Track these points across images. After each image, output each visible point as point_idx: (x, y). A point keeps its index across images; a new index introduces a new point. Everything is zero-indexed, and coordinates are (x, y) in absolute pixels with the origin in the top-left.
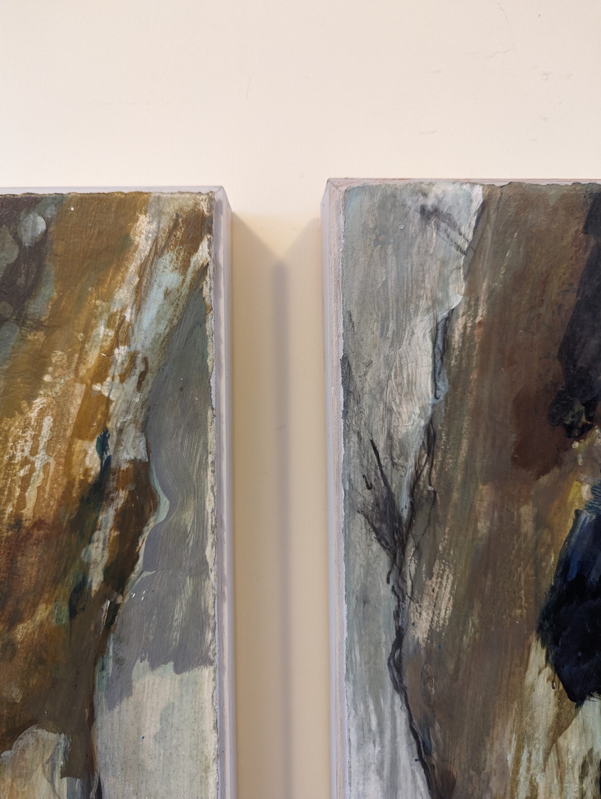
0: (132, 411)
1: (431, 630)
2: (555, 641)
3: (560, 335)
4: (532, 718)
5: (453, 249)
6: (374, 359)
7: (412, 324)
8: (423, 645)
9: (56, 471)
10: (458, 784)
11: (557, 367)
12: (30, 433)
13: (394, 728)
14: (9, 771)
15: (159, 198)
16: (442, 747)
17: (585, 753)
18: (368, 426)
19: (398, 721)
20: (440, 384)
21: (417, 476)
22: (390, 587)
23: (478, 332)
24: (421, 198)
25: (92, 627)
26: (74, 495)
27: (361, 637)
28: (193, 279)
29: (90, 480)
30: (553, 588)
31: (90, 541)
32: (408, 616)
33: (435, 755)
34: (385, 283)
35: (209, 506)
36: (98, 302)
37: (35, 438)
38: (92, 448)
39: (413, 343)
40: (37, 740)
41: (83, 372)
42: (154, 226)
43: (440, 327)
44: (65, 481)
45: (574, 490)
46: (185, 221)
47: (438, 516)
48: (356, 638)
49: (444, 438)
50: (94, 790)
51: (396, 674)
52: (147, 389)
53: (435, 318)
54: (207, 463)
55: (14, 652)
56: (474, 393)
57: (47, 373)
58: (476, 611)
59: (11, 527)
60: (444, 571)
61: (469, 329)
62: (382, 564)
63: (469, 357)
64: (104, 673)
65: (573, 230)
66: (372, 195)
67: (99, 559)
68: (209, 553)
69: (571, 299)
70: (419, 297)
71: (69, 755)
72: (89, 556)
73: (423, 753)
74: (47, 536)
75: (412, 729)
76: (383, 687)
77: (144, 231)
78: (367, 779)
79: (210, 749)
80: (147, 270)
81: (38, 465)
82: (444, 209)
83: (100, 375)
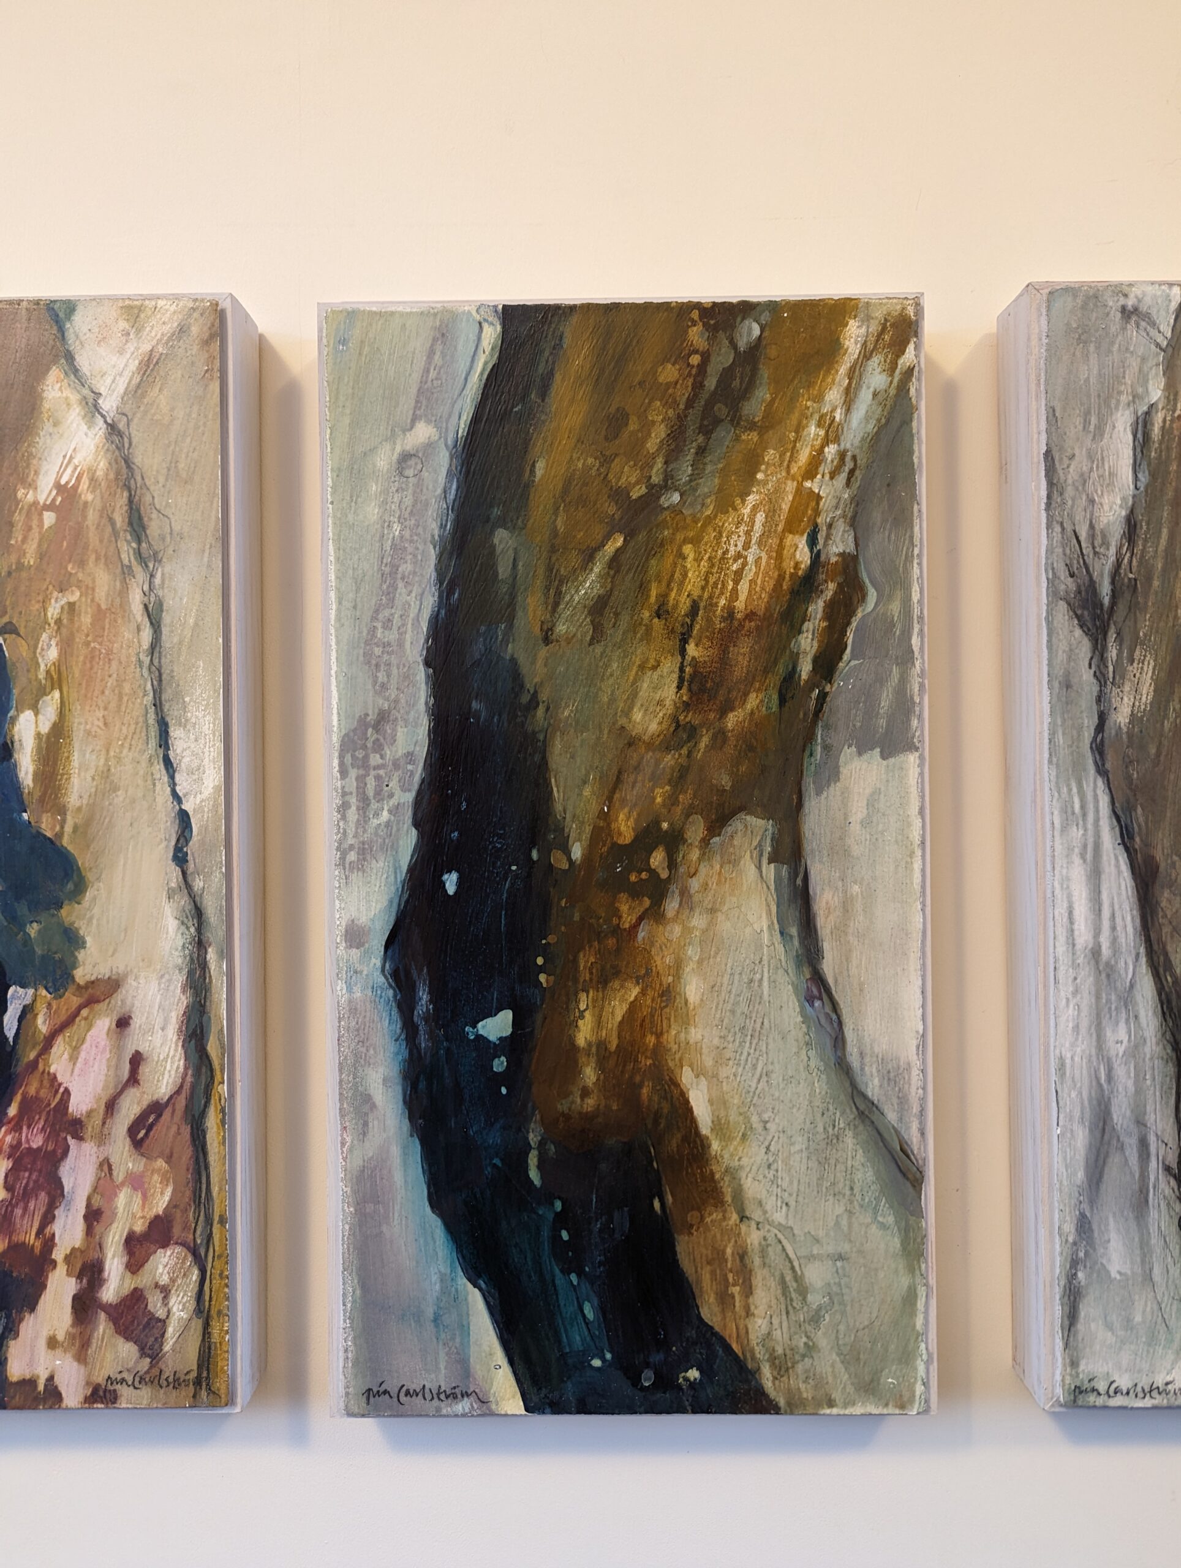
0: (841, 506)
1: (1132, 714)
5: (1153, 347)
6: (1077, 452)
7: (1114, 418)
8: (1125, 730)
9: (768, 563)
10: (1161, 869)
12: (743, 528)
13: (1097, 811)
14: (718, 857)
15: (867, 303)
16: (1144, 831)
18: (1071, 516)
19: (1101, 804)
20: (1140, 476)
21: (1118, 564)
22: (1092, 671)
23: (1177, 425)
24: (1122, 298)
25: (801, 715)
26: (785, 587)
27: (1064, 721)
28: (901, 380)
29: (800, 573)
31: (800, 632)
32: (1110, 701)
33: (1137, 839)
34: (1087, 380)
35: (915, 597)
36: (809, 403)
37: (748, 533)
38: (802, 542)
39: (1114, 436)
40: (746, 826)
41: (794, 469)
42: (863, 330)
43: (1140, 421)
44: (776, 573)
46: (892, 325)
47: (1138, 603)
48: (1059, 722)
49: (1145, 527)
50: (801, 876)
51: (1098, 757)
52: (856, 485)
53: (1136, 412)
54: (913, 556)
55: (725, 740)
56: (1174, 484)
57: (760, 470)
59: (724, 619)
60: (1145, 656)
61: (1168, 423)
62: (1084, 649)
63: (1168, 449)
64: (813, 759)
66: (1075, 296)
67: (808, 649)
68: (915, 641)
70: (1120, 393)
71: (776, 842)
72: (799, 646)
73: (1126, 837)
74: (758, 628)
75: (1114, 812)
76: (1085, 770)
77: (854, 335)
78: (1070, 863)
79: (915, 834)
80: (856, 373)
81: (750, 559)
82: (1143, 308)
83: (810, 472)
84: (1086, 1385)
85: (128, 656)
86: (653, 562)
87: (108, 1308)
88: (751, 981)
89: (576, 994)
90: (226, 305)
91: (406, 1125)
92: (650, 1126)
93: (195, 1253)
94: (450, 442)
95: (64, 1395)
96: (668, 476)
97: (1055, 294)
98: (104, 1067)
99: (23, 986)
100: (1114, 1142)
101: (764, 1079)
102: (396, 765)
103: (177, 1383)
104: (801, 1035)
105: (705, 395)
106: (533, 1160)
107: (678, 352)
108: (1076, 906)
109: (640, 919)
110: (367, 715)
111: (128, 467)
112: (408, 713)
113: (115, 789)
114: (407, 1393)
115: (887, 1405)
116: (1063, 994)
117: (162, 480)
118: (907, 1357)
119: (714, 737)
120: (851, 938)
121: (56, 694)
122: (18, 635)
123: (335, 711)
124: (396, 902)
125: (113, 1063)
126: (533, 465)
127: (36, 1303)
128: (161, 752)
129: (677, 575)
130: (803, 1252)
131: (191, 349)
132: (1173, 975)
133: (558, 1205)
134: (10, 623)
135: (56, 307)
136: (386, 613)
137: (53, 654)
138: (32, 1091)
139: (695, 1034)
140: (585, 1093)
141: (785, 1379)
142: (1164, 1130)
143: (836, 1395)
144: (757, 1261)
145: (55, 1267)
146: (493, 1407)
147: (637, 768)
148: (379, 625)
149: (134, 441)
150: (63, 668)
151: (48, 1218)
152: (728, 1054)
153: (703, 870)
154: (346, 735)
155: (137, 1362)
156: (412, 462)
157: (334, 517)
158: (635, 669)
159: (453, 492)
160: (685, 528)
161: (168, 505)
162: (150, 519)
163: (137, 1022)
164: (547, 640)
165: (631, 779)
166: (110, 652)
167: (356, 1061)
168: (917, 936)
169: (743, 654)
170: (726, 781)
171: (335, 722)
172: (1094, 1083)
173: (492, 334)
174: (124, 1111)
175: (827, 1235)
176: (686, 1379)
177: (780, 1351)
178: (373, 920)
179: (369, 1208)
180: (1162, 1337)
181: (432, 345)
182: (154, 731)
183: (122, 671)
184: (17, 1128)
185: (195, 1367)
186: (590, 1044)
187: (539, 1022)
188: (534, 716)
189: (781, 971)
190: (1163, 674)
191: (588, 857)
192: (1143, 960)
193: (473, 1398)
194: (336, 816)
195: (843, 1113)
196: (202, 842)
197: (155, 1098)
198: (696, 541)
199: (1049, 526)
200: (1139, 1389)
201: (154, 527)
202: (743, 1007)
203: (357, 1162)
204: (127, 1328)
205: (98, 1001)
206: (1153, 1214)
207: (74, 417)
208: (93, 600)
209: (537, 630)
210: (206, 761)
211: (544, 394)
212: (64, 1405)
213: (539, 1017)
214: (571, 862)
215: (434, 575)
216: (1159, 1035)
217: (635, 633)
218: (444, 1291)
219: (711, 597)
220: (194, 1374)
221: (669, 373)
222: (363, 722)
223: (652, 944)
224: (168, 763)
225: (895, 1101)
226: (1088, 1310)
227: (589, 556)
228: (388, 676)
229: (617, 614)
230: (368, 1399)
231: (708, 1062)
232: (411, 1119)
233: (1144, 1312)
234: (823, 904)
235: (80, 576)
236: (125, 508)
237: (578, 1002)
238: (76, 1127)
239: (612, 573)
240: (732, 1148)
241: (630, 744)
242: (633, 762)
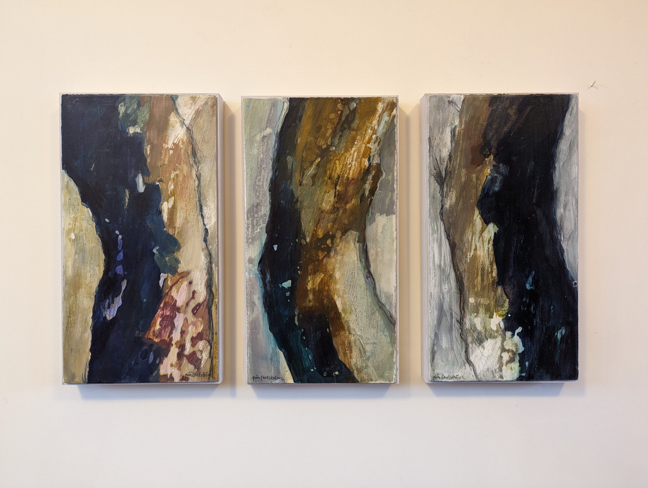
0: (377, 151)
1: (450, 205)
2: (481, 208)
3: (483, 132)
4: (476, 228)
5: (456, 111)
6: (437, 138)
7: (446, 129)
8: (448, 209)
9: (358, 166)
10: (457, 245)
11: (482, 140)
12: (351, 156)
13: (441, 230)
15: (384, 98)
16: (453, 235)
17: (489, 237)
18: (435, 154)
19: (442, 228)
20: (452, 144)
21: (447, 167)
22: (440, 194)
23: (462, 131)
24: (448, 98)
25: (366, 205)
26: (362, 172)
27: (433, 207)
28: (392, 119)
29: (366, 168)
30: (480, 195)
31: (366, 183)
32: (444, 202)
33: (451, 237)
34: (439, 119)
35: (395, 175)
36: (369, 124)
37: (353, 158)
38: (366, 160)
39: (446, 134)
40: (351, 233)
41: (364, 141)
42: (383, 105)
43: (453, 130)
44: (360, 168)
45: (486, 171)
46: (390, 104)
47: (452, 177)
48: (431, 207)
49: (454, 157)
50: (365, 246)
51: (441, 216)
52: (380, 145)
53: (452, 128)
54: (395, 164)
55: (346, 211)
56: (461, 146)
57: (356, 142)
58: (461, 201)
59: (346, 180)
60: (453, 190)
61: (460, 130)
62: (438, 188)
63: (460, 137)
64: (369, 216)
65: (486, 106)
66: (436, 98)
67: (368, 188)
68: (395, 186)
69: (485, 123)
70: (448, 123)
71: (359, 237)
72: (365, 187)
73: (448, 236)
74: (355, 182)
75: (445, 230)
76: (438, 219)
77: (380, 107)
78: (434, 243)
79: (395, 236)
80: (381, 116)
81: (353, 164)
82: (454, 101)
83: (369, 142)
84: (437, 376)
85: (192, 188)
86: (328, 165)
87: (186, 356)
88: (352, 273)
89: (308, 276)
90: (217, 96)
91: (264, 310)
92: (326, 310)
93: (209, 342)
94: (276, 133)
95: (175, 379)
96: (332, 143)
97: (431, 97)
98: (186, 294)
99: (164, 273)
100: (444, 314)
101: (356, 298)
102: (261, 217)
103: (204, 375)
104: (365, 287)
105: (342, 122)
106: (296, 318)
107: (335, 110)
108: (435, 254)
109: (324, 257)
110: (254, 204)
111: (192, 138)
112: (264, 203)
113: (189, 222)
114: (264, 378)
115: (386, 381)
116: (431, 276)
117: (201, 142)
118: (391, 369)
119: (343, 211)
120: (378, 262)
121: (173, 198)
122: (163, 182)
123: (246, 203)
124: (261, 252)
125: (188, 293)
126: (297, 140)
127: (167, 355)
128: (200, 213)
129: (334, 168)
130: (365, 342)
131: (208, 108)
132: (459, 272)
133: (303, 330)
134: (161, 179)
135: (173, 96)
136: (259, 177)
137: (172, 187)
138: (167, 300)
139: (338, 286)
140: (310, 301)
141: (360, 374)
142: (456, 311)
143: (373, 378)
144: (353, 344)
145: (172, 346)
146: (286, 381)
147: (324, 218)
148: (257, 181)
149: (194, 132)
150: (175, 191)
151: (171, 333)
152: (346, 291)
153: (340, 245)
154: (249, 209)
155: (194, 370)
156: (266, 138)
157: (245, 152)
158: (323, 193)
159: (276, 146)
160: (336, 156)
161: (202, 149)
162: (198, 152)
163: (194, 283)
164: (300, 185)
165: (322, 221)
166: (187, 187)
167: (251, 293)
168: (395, 262)
169: (351, 189)
170: (346, 222)
171: (246, 206)
172: (439, 299)
173: (287, 105)
174: (191, 306)
175: (371, 338)
176: (335, 374)
177: (359, 367)
178: (255, 257)
179: (254, 331)
180: (456, 364)
181: (271, 108)
182: (198, 208)
183: (190, 192)
184: (163, 310)
185: (209, 371)
186: (311, 289)
187: (298, 283)
188: (297, 205)
189: (360, 270)
190: (458, 195)
191: (311, 241)
192: (452, 268)
193: (280, 379)
194: (246, 230)
195: (375, 307)
196: (211, 236)
197: (199, 302)
198: (339, 160)
199: (429, 157)
200: (450, 377)
201: (199, 155)
202: (350, 279)
203: (251, 319)
204: (191, 361)
205: (184, 277)
206: (454, 332)
207: (178, 125)
208: (183, 173)
209: (298, 182)
210: (212, 215)
211: (300, 121)
212: (174, 381)
213: (298, 282)
214: (306, 242)
215: (271, 168)
216: (456, 287)
217: (323, 183)
218: (273, 352)
219: (343, 174)
220: (209, 373)
221: (332, 116)
222: (253, 205)
223: (327, 264)
224: (202, 216)
225: (389, 304)
226: (437, 356)
227: (312, 163)
228: (260, 194)
229: (319, 178)
230: (253, 379)
231: (341, 294)
232: (265, 308)
233: (451, 357)
234: (371, 253)
235: (179, 167)
236: (191, 149)
237: (308, 278)
238: (178, 310)
239: (317, 168)
240: (347, 316)
241: (322, 212)
242: (323, 217)
